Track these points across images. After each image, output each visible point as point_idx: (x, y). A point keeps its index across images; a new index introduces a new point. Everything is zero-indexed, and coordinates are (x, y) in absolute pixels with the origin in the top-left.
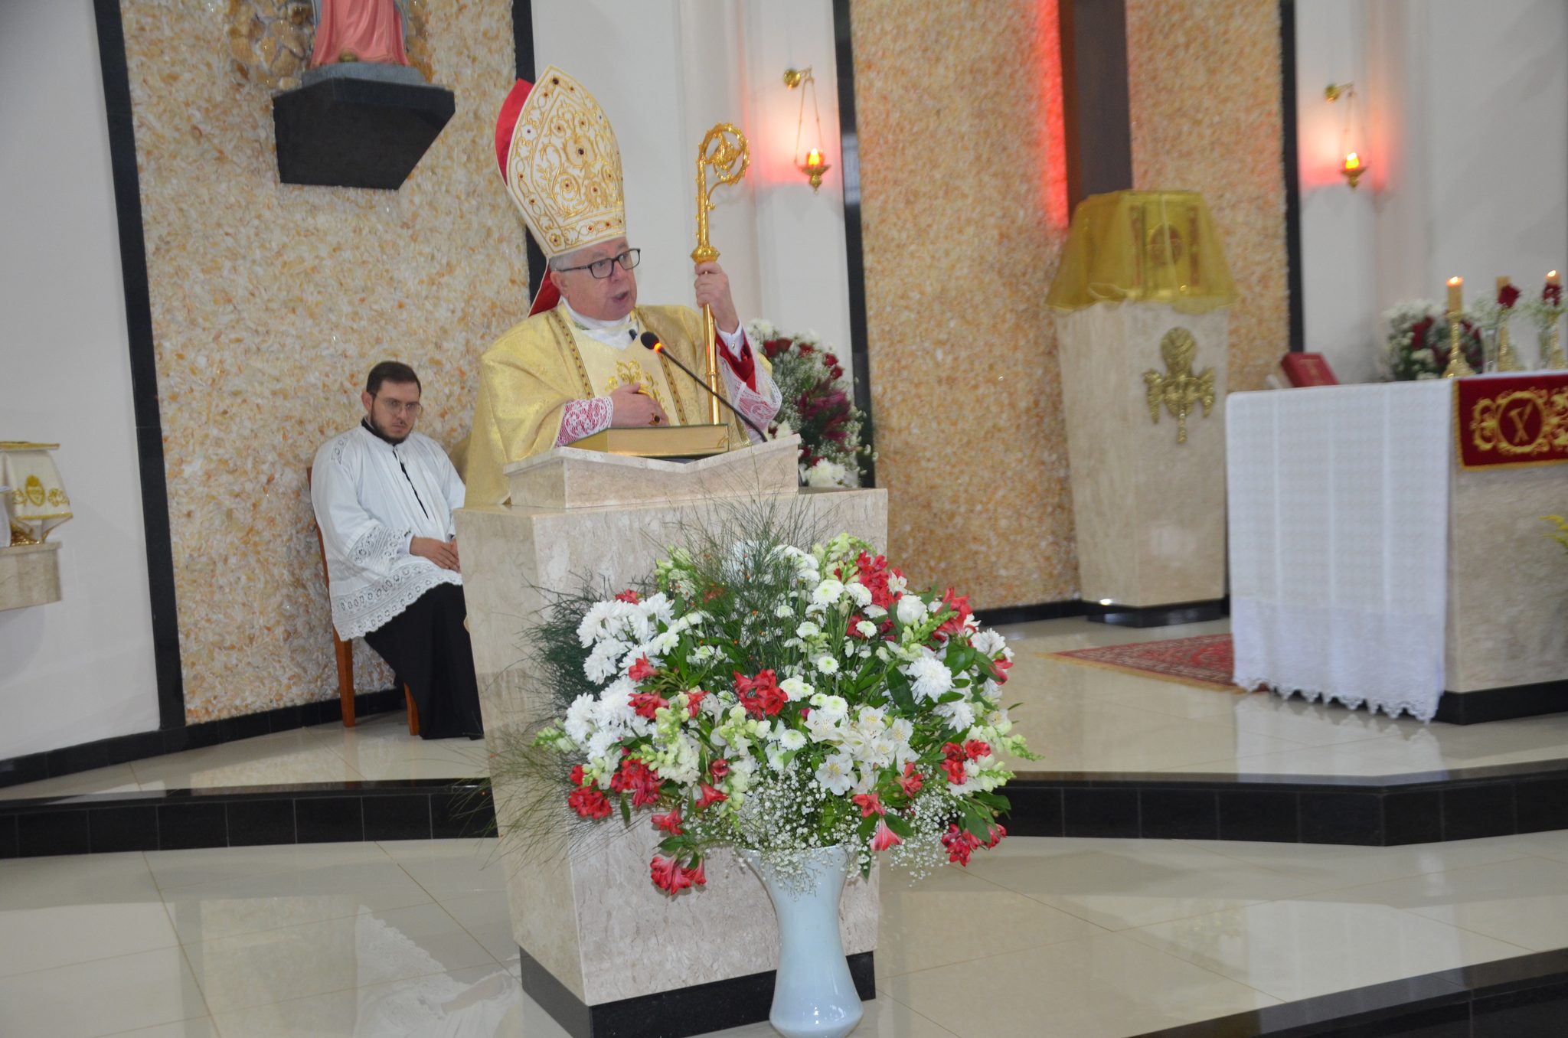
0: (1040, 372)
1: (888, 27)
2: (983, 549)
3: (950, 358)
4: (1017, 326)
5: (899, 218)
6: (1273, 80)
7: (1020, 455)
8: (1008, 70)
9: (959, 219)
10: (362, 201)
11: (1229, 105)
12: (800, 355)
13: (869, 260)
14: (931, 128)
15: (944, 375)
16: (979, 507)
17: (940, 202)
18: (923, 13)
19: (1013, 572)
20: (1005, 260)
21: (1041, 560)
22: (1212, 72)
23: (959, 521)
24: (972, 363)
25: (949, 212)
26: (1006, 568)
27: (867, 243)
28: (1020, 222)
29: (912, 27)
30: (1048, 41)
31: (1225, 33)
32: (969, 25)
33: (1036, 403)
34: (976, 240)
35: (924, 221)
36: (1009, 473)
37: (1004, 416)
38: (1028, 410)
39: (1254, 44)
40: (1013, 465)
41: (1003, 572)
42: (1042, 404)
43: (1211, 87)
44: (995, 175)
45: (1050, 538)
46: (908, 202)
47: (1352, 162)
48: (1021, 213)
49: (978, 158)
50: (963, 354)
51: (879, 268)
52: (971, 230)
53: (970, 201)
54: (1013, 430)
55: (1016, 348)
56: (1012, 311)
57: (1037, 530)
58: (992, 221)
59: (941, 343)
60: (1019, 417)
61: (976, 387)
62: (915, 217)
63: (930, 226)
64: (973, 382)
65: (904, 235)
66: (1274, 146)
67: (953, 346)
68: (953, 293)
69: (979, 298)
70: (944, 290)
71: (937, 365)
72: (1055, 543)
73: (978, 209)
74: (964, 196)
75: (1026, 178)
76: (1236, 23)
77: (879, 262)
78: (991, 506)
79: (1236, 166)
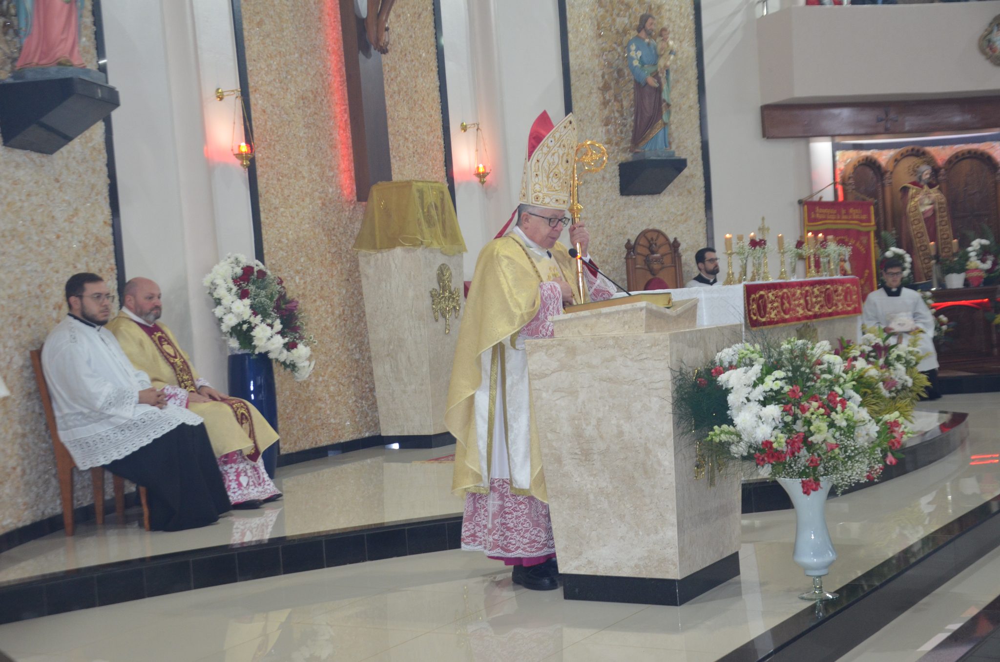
0: (344, 292)
1: (263, 67)
2: (323, 406)
3: (302, 281)
4: (333, 263)
5: (275, 191)
6: (438, 117)
7: (337, 344)
8: (319, 99)
9: (302, 192)
10: (37, 161)
11: (420, 129)
12: (258, 277)
13: (263, 216)
14: (286, 133)
15: (300, 293)
16: (321, 379)
17: (291, 181)
18: (278, 59)
19: (338, 421)
20: (324, 219)
21: (350, 412)
22: (411, 109)
23: (311, 388)
24: (312, 285)
25: (297, 188)
26: (335, 418)
27: (262, 206)
28: (330, 196)
29: (274, 67)
30: (336, 82)
31: (416, 86)
32: (300, 68)
33: (344, 310)
34: (311, 206)
35: (286, 192)
36: (333, 357)
37: (329, 319)
38: (340, 316)
39: (428, 95)
40: (335, 351)
41: (332, 421)
42: (346, 312)
43: (411, 119)
44: (316, 165)
45: (354, 398)
46: (279, 180)
47: (481, 170)
48: (331, 190)
49: (309, 153)
50: (308, 280)
51: (268, 222)
52: (307, 200)
53: (306, 181)
54: (334, 329)
55: (332, 276)
56: (329, 252)
57: (347, 393)
58: (317, 194)
59: (298, 272)
60: (335, 320)
61: (315, 301)
62: (282, 190)
63: (289, 196)
64: (314, 298)
65: (278, 201)
66: (441, 157)
67: (304, 274)
68: (302, 240)
69: (314, 244)
70: (298, 238)
71: (297, 285)
72: (356, 401)
73: (311, 186)
74: (304, 178)
75: (331, 168)
76: (420, 80)
77: (267, 218)
78: (326, 378)
79: (426, 167)
